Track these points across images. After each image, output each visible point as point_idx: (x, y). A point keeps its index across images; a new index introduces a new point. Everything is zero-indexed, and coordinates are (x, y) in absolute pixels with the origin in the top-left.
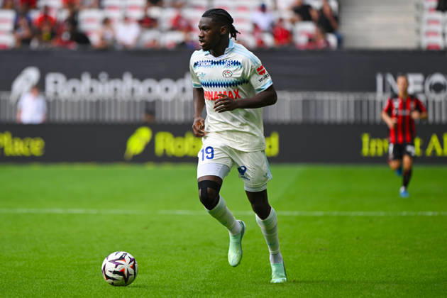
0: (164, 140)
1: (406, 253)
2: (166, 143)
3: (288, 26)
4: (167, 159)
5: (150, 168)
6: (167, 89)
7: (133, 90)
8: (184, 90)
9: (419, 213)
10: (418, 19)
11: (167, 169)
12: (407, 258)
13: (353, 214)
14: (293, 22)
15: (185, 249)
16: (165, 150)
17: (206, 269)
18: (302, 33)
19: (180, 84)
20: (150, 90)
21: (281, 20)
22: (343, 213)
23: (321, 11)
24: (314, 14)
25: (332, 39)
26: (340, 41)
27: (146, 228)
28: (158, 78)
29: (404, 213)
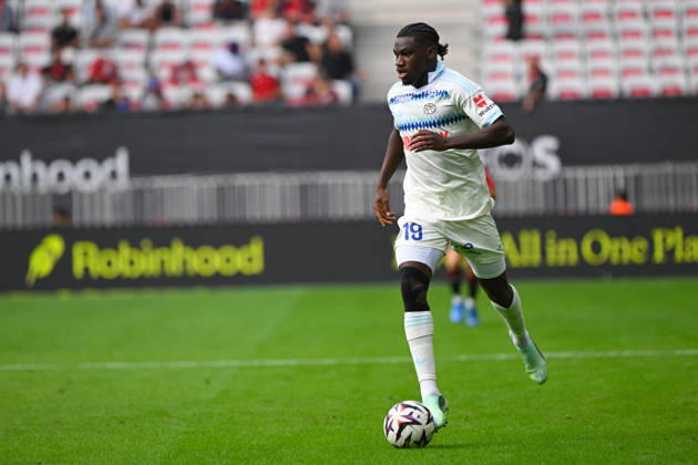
0: (85, 254)
1: (467, 419)
2: (87, 259)
3: (273, 71)
4: (90, 282)
5: (65, 297)
6: (87, 175)
7: (35, 177)
8: (114, 175)
9: (487, 357)
10: (477, 54)
11: (91, 297)
12: (468, 426)
13: (382, 360)
14: (282, 64)
15: (122, 422)
16: (86, 270)
17: (156, 453)
18: (297, 80)
19: (108, 166)
20: (61, 176)
21: (262, 62)
22: (366, 360)
23: (325, 45)
24: (315, 51)
25: (343, 89)
26: (356, 91)
27: (62, 391)
28: (74, 159)
29: (463, 358)
